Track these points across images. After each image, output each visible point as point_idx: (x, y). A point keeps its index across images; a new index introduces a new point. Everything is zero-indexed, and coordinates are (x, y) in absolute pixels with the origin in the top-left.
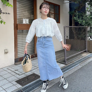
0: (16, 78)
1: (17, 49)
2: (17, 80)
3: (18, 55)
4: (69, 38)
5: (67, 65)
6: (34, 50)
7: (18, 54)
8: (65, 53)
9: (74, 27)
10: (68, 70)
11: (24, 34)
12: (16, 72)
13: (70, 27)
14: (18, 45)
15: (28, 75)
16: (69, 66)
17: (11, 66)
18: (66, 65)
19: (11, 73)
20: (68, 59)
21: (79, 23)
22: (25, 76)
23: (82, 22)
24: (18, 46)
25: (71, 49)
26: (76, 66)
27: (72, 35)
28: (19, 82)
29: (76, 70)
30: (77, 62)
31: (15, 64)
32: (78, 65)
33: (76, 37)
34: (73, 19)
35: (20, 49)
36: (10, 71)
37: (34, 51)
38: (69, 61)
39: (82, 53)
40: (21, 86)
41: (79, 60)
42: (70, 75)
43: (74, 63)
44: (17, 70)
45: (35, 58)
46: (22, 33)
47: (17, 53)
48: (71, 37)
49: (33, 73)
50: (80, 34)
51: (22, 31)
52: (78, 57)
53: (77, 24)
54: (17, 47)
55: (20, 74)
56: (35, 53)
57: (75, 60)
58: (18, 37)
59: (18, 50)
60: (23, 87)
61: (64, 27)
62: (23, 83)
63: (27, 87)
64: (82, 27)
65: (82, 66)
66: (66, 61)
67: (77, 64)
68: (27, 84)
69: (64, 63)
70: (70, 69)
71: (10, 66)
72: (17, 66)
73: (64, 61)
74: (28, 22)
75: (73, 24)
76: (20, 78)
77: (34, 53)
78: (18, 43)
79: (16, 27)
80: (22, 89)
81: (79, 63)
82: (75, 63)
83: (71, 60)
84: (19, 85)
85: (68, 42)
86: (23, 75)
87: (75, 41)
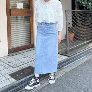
0: (10, 71)
2: (11, 73)
3: (12, 46)
4: (72, 25)
5: (70, 58)
6: (30, 39)
7: (12, 44)
8: (67, 43)
9: (78, 12)
10: (72, 63)
11: (18, 20)
12: (10, 64)
13: (73, 12)
14: (11, 33)
15: (23, 68)
16: (72, 58)
17: (4, 58)
18: (69, 56)
19: (4, 65)
20: (71, 50)
21: (84, 6)
22: (20, 69)
23: (88, 4)
24: (12, 35)
25: (75, 38)
26: (81, 58)
27: (75, 21)
28: (13, 75)
29: (81, 63)
30: (82, 53)
31: (8, 55)
32: (84, 57)
33: (80, 24)
34: (76, 2)
35: (14, 38)
36: (3, 63)
37: (30, 41)
38: (72, 53)
39: (88, 43)
40: (16, 81)
42: (74, 69)
43: (78, 55)
44: (11, 62)
45: (31, 49)
46: (16, 19)
48: (75, 23)
49: (29, 66)
50: (85, 20)
51: (16, 17)
52: (83, 48)
53: (81, 7)
55: (14, 67)
56: (32, 43)
57: (80, 52)
58: (11, 25)
59: (12, 39)
60: (18, 82)
61: (66, 11)
62: (18, 77)
63: (22, 81)
64: (88, 12)
65: (88, 59)
66: (69, 52)
68: (23, 78)
70: (74, 62)
72: (10, 57)
73: (67, 53)
74: (22, 7)
75: (76, 8)
76: (14, 72)
77: (30, 43)
78: (11, 31)
79: (9, 12)
80: (17, 84)
81: (85, 55)
82: (80, 55)
83: (74, 51)
84: (14, 79)
85: (70, 30)
86: (18, 68)
87: (79, 28)
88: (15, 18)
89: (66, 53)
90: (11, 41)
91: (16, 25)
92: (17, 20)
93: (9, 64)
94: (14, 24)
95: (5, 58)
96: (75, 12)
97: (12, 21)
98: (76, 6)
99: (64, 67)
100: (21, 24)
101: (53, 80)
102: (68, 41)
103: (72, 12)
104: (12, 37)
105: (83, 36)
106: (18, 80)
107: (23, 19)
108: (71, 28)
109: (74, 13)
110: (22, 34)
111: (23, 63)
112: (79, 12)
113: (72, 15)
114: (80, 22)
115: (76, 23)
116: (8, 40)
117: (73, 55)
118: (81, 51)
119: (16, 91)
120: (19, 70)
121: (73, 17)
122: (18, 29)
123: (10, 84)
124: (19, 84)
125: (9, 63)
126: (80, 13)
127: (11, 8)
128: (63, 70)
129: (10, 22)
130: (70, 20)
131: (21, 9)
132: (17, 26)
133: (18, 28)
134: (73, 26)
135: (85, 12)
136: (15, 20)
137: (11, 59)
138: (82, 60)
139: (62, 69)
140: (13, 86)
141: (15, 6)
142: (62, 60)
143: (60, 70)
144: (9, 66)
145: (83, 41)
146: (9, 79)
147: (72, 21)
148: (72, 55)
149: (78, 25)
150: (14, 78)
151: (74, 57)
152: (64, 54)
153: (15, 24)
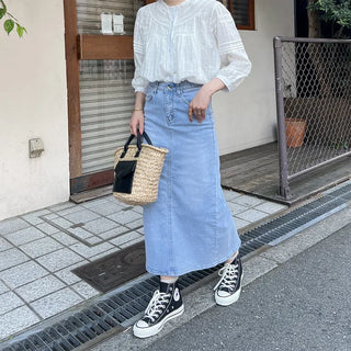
0: (77, 258)
1: (80, 140)
2: (80, 265)
3: (84, 165)
4: (299, 90)
5: (293, 208)
7: (84, 158)
8: (280, 156)
9: (317, 43)
10: (300, 229)
11: (106, 75)
12: (77, 232)
13: (302, 44)
14: (82, 121)
15: (123, 247)
16: (300, 211)
17: (55, 209)
18: (289, 205)
19: (57, 236)
20: (295, 183)
21: (341, 22)
22: (113, 251)
24: (83, 128)
25: (308, 139)
26: (333, 211)
27: (309, 77)
28: (87, 273)
29: (333, 229)
30: (335, 194)
31: (71, 200)
32: (344, 205)
33: (326, 89)
34: (310, 10)
35: (90, 139)
36: (51, 230)
38: (300, 192)
40: (98, 293)
41: (343, 185)
42: (306, 251)
43: (321, 200)
44: (80, 225)
46: (99, 72)
47: (81, 155)
48: (307, 83)
50: (343, 75)
51: (99, 65)
52: (338, 172)
53: (328, 28)
54: (80, 132)
55: (91, 241)
57: (328, 187)
58: (82, 91)
59: (84, 143)
60: (105, 297)
61: (274, 40)
62: (105, 278)
63: (120, 295)
66: (288, 188)
67: (336, 205)
68: (123, 283)
69: (278, 197)
70: (306, 225)
71: (53, 206)
72: (78, 208)
73: (280, 191)
74: (120, 29)
75: (311, 31)
76: (92, 260)
78: (82, 113)
79: (75, 48)
80: (100, 304)
81: (348, 198)
82: (328, 198)
83: (308, 184)
84: (89, 286)
85: (292, 108)
86: (106, 246)
87: (323, 103)
88: (95, 69)
89: (276, 194)
90: (80, 148)
91: (100, 93)
92: (102, 76)
93: (72, 231)
94: (90, 87)
95: (58, 209)
96: (307, 44)
97: (86, 80)
98: (310, 23)
99: (270, 244)
100: (115, 89)
101: (233, 292)
102: (284, 148)
103: (297, 43)
104: (83, 136)
105: (337, 130)
106: (105, 292)
107: (122, 71)
108: (295, 102)
109: (304, 49)
110: (120, 123)
111: (125, 229)
112: (322, 44)
113: (297, 56)
114: (326, 81)
115: (312, 83)
116: (70, 146)
117: (304, 199)
118: (332, 186)
119: (98, 329)
120: (109, 253)
121: (300, 62)
122: (104, 107)
123: (77, 306)
124: (110, 305)
125: (75, 226)
126: (325, 50)
127: (80, 31)
128: (268, 254)
129: (78, 81)
130: (290, 74)
131: (117, 36)
132: (102, 97)
133: (105, 103)
134: (302, 96)
135: (343, 44)
136: (96, 76)
137: (79, 213)
138: (335, 217)
139: (264, 250)
140: (88, 313)
141: (95, 26)
142: (264, 219)
143: (258, 255)
144: (73, 240)
145: (339, 147)
146: (75, 287)
147: (299, 78)
148: (300, 201)
149: (318, 93)
150: (90, 281)
151: (307, 206)
152: (271, 197)
153: (96, 90)
